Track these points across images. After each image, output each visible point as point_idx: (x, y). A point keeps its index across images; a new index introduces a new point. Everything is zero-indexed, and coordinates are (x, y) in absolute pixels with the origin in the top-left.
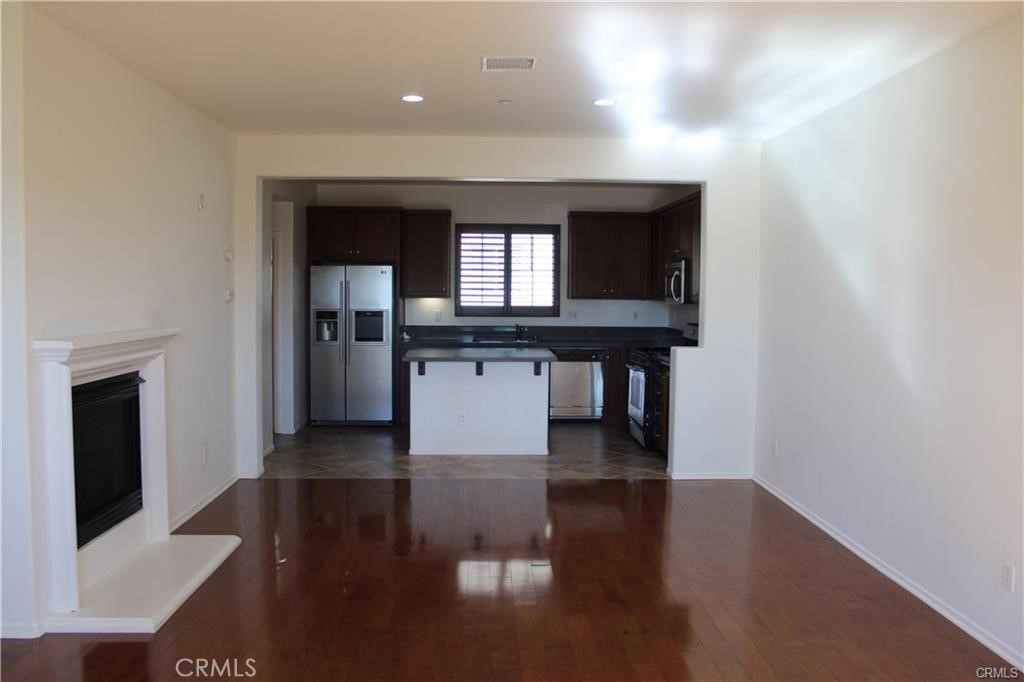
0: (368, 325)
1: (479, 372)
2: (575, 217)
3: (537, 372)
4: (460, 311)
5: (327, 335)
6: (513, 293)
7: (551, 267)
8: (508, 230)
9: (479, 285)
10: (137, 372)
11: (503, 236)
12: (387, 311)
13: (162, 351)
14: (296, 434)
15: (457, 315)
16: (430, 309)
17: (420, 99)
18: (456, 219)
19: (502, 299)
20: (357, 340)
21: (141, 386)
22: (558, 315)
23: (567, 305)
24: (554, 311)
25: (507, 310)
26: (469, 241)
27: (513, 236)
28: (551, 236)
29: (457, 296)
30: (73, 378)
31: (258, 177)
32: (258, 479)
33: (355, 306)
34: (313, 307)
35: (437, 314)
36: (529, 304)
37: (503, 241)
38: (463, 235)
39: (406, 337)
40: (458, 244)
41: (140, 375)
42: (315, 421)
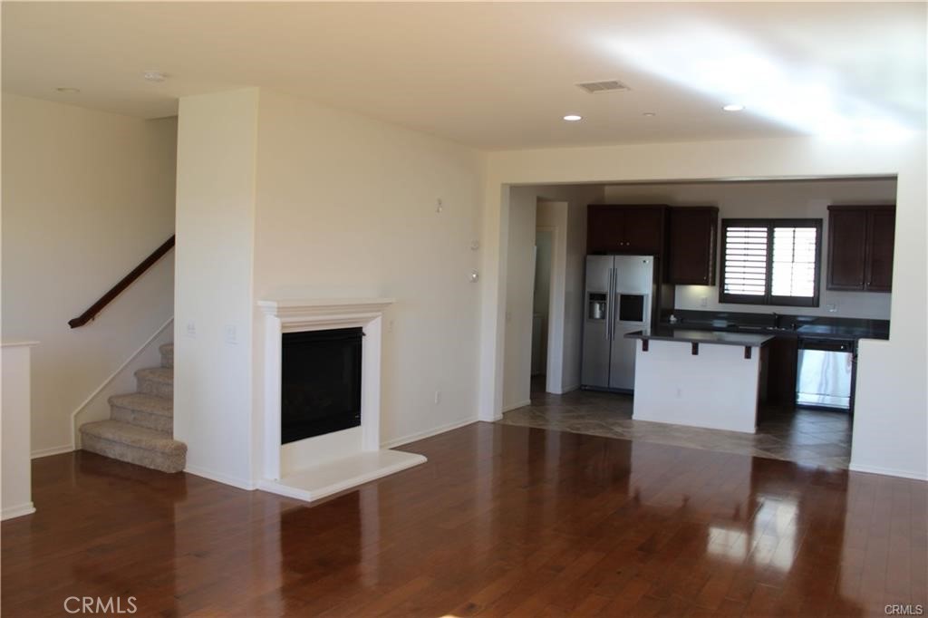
0: (631, 307)
1: (695, 352)
2: (835, 211)
3: (748, 355)
4: (725, 298)
5: (598, 314)
6: (774, 283)
7: (812, 258)
8: (771, 224)
9: (743, 276)
10: (361, 328)
11: (766, 229)
12: (648, 295)
13: (380, 313)
14: (563, 395)
15: (721, 301)
16: (696, 296)
17: (578, 118)
18: (722, 215)
19: (763, 289)
20: (621, 319)
21: (364, 338)
22: (818, 306)
23: (826, 296)
24: (814, 302)
25: (768, 299)
26: (735, 236)
27: (776, 229)
28: (815, 229)
29: (722, 284)
30: (283, 327)
31: (504, 185)
32: (493, 423)
33: (621, 290)
34: (587, 290)
35: (703, 300)
36: (788, 294)
37: (765, 235)
38: (729, 229)
39: (673, 318)
40: (724, 237)
41: (364, 330)
42: (586, 386)
